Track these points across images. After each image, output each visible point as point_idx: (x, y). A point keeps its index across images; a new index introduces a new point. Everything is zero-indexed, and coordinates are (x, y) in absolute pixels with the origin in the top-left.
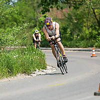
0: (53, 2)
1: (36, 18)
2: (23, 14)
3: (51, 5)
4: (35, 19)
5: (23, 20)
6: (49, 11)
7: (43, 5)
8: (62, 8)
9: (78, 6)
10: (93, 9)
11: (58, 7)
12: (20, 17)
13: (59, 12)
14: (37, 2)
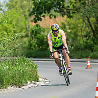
0: (45, 10)
1: (27, 27)
2: (13, 23)
3: (43, 14)
4: (26, 29)
5: (14, 29)
6: (41, 20)
7: (34, 13)
8: (55, 17)
9: (72, 15)
10: (87, 17)
11: (51, 16)
12: (10, 26)
13: (52, 20)
14: (29, 11)
